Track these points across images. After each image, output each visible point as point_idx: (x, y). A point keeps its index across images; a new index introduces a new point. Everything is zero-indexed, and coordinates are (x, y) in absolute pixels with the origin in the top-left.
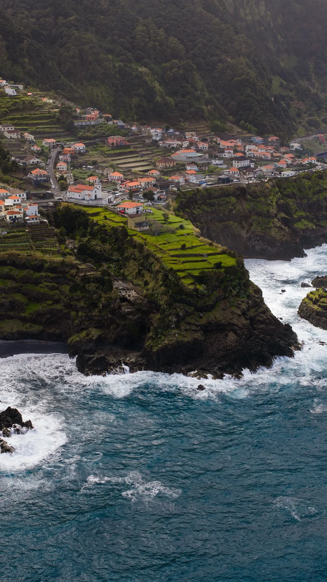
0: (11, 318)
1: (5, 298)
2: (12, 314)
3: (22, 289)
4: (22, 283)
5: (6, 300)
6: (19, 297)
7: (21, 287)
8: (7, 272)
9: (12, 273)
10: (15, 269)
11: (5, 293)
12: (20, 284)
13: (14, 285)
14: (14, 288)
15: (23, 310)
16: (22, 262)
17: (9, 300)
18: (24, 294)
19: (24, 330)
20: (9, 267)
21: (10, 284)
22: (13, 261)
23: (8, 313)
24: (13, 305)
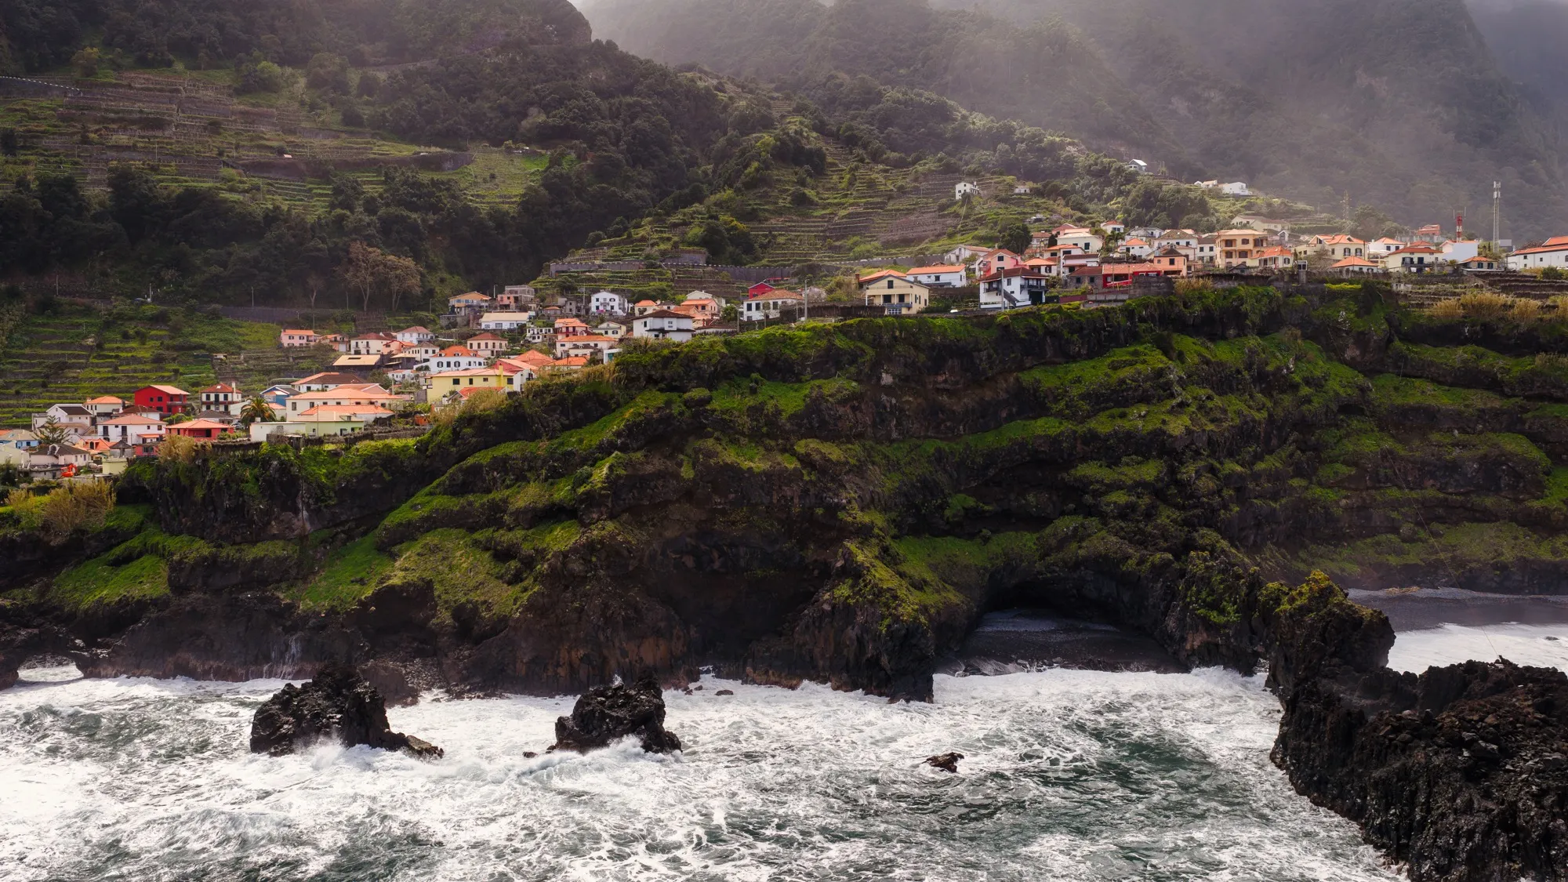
0: (1486, 516)
1: (1464, 447)
2: (1489, 501)
3: (1525, 416)
4: (1528, 398)
5: (1466, 454)
6: (1515, 445)
7: (1525, 410)
8: (1464, 362)
9: (1483, 365)
10: (1491, 354)
11: (1463, 431)
12: (1519, 400)
13: (1496, 402)
14: (1497, 414)
15: (1538, 488)
16: (1523, 328)
17: (1481, 452)
18: (1534, 438)
19: (1547, 557)
20: (1470, 348)
21: (1479, 400)
22: (1485, 325)
23: (1475, 499)
24: (1494, 472)
